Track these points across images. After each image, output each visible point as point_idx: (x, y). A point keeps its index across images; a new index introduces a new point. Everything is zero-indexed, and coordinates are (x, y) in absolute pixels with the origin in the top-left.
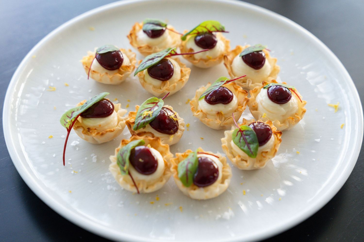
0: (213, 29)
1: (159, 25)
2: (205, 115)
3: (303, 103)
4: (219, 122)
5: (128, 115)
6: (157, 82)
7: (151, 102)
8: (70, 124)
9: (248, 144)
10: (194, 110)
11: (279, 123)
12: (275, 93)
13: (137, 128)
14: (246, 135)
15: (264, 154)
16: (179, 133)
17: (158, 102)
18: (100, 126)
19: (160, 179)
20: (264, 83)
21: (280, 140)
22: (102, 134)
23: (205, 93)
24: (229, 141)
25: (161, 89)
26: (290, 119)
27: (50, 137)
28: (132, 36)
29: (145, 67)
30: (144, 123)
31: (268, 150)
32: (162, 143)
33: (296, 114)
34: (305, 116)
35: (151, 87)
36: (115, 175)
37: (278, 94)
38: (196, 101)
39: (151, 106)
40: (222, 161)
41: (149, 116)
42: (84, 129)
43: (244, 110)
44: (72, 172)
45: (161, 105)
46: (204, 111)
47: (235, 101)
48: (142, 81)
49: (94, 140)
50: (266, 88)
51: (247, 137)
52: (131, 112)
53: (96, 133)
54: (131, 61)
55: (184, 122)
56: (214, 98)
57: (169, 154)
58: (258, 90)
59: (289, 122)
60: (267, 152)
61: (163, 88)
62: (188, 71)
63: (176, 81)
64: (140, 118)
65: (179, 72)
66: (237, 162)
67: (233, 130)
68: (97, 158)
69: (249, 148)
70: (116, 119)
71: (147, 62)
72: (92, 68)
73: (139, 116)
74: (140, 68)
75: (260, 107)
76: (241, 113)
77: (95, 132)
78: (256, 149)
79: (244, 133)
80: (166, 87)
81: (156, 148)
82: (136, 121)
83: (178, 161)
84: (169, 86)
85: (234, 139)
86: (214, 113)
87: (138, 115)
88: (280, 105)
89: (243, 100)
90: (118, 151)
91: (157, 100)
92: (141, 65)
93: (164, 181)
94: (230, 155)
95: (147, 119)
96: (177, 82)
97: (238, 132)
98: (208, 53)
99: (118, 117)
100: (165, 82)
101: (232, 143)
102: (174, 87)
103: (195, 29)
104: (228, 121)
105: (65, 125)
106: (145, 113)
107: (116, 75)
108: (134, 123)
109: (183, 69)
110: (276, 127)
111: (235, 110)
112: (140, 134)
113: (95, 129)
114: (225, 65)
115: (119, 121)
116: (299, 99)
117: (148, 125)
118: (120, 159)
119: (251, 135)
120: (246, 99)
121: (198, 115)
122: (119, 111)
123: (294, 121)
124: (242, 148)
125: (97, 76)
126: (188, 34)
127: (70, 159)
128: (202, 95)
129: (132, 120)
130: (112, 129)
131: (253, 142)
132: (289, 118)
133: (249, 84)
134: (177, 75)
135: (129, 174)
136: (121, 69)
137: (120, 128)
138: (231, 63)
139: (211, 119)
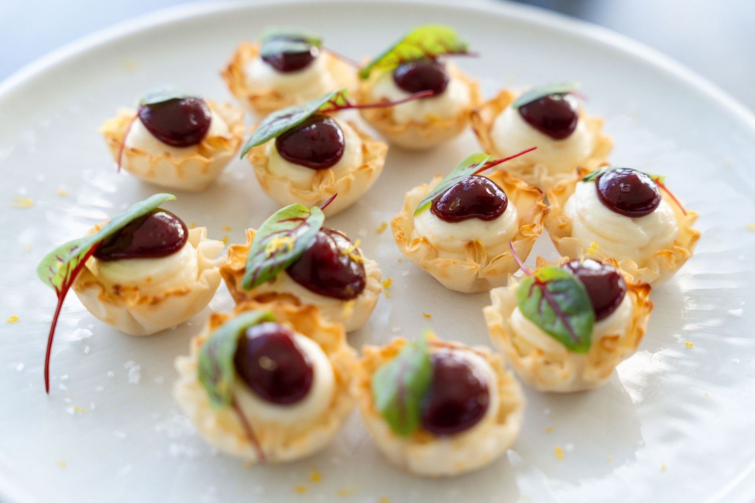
0: (437, 49)
1: (302, 40)
2: (435, 250)
3: (689, 217)
4: (475, 265)
5: (227, 256)
6: (301, 174)
7: (287, 217)
8: (64, 274)
9: (564, 316)
10: (405, 240)
11: (635, 266)
12: (620, 188)
13: (254, 283)
14: (557, 292)
15: (608, 344)
16: (367, 296)
17: (307, 218)
18: (149, 280)
19: (323, 419)
20: (580, 171)
21: (649, 306)
22: (156, 302)
23: (431, 197)
24: (507, 312)
25: (311, 190)
26: (663, 256)
27: (12, 320)
28: (232, 72)
29: (268, 134)
30: (272, 269)
31: (621, 332)
32: (323, 321)
33: (676, 243)
34: (698, 249)
35: (286, 186)
36: (190, 409)
37: (628, 190)
38: (406, 218)
39: (290, 226)
40: (495, 366)
41: (285, 251)
42: (104, 290)
43: (538, 235)
44: (71, 410)
45: (315, 222)
46: (431, 240)
47: (511, 214)
48: (262, 173)
49: (133, 321)
50: (590, 179)
51: (559, 298)
52: (234, 245)
53: (138, 298)
54: (231, 129)
55: (379, 270)
56: (457, 203)
57: (345, 350)
58: (569, 189)
59: (660, 265)
60: (615, 338)
61: (318, 187)
62: (379, 148)
63: (350, 170)
64: (261, 257)
65: (359, 150)
66: (535, 369)
67: (516, 283)
68: (143, 372)
69: (567, 326)
70: (193, 263)
71: (274, 124)
72: (129, 143)
73: (256, 251)
74: (257, 137)
75: (579, 228)
76: (531, 241)
77: (134, 297)
78: (589, 329)
79: (550, 287)
80: (327, 184)
81: (308, 334)
82: (249, 264)
83: (371, 366)
84: (335, 182)
85: (522, 306)
86: (459, 243)
87: (255, 249)
88: (633, 220)
89: (531, 213)
90: (199, 343)
91: (303, 212)
92: (260, 130)
93: (334, 423)
94: (512, 351)
95: (281, 258)
96: (354, 173)
97: (533, 286)
98: (430, 108)
99: (199, 260)
100: (322, 172)
101: (517, 317)
102: (348, 183)
103: (392, 50)
104: (497, 265)
105: (50, 279)
106: (275, 243)
107: (192, 157)
108: (243, 271)
109: (369, 145)
110: (631, 274)
111: (513, 237)
112: (261, 299)
113: (136, 289)
114: (477, 132)
115: (201, 268)
116: (676, 205)
117: (282, 276)
118: (207, 365)
119: (572, 292)
120: (540, 208)
121: (416, 251)
122: (200, 245)
123: (674, 260)
124: (548, 326)
125: (142, 164)
126: (376, 63)
127: (66, 377)
128: (424, 201)
129: (237, 266)
130: (183, 289)
131: (577, 309)
132: (658, 254)
133: (539, 177)
134: (352, 157)
135: (234, 405)
136: (205, 144)
137: (205, 286)
138: (490, 128)
139: (452, 260)
